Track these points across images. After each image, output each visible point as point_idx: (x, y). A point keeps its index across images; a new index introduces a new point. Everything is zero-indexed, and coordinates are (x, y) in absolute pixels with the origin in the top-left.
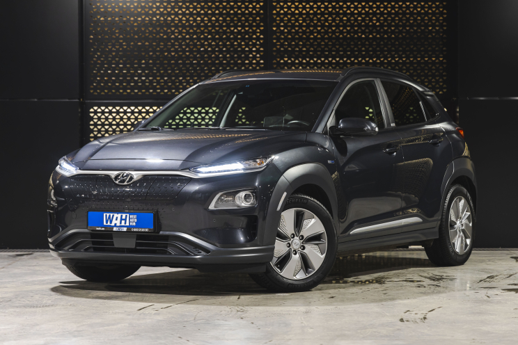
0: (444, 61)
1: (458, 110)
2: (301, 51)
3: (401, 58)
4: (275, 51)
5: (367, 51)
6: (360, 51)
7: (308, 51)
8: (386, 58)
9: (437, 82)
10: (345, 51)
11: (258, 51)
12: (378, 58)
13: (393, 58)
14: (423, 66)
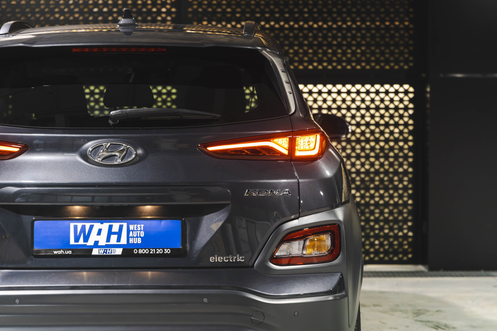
0: (411, 26)
1: (428, 89)
2: (224, 12)
3: (354, 22)
4: (190, 12)
5: (310, 12)
6: (301, 12)
7: (234, 12)
8: (335, 22)
9: (401, 53)
10: (282, 13)
11: (169, 13)
12: (325, 22)
13: (344, 22)
14: (383, 32)
